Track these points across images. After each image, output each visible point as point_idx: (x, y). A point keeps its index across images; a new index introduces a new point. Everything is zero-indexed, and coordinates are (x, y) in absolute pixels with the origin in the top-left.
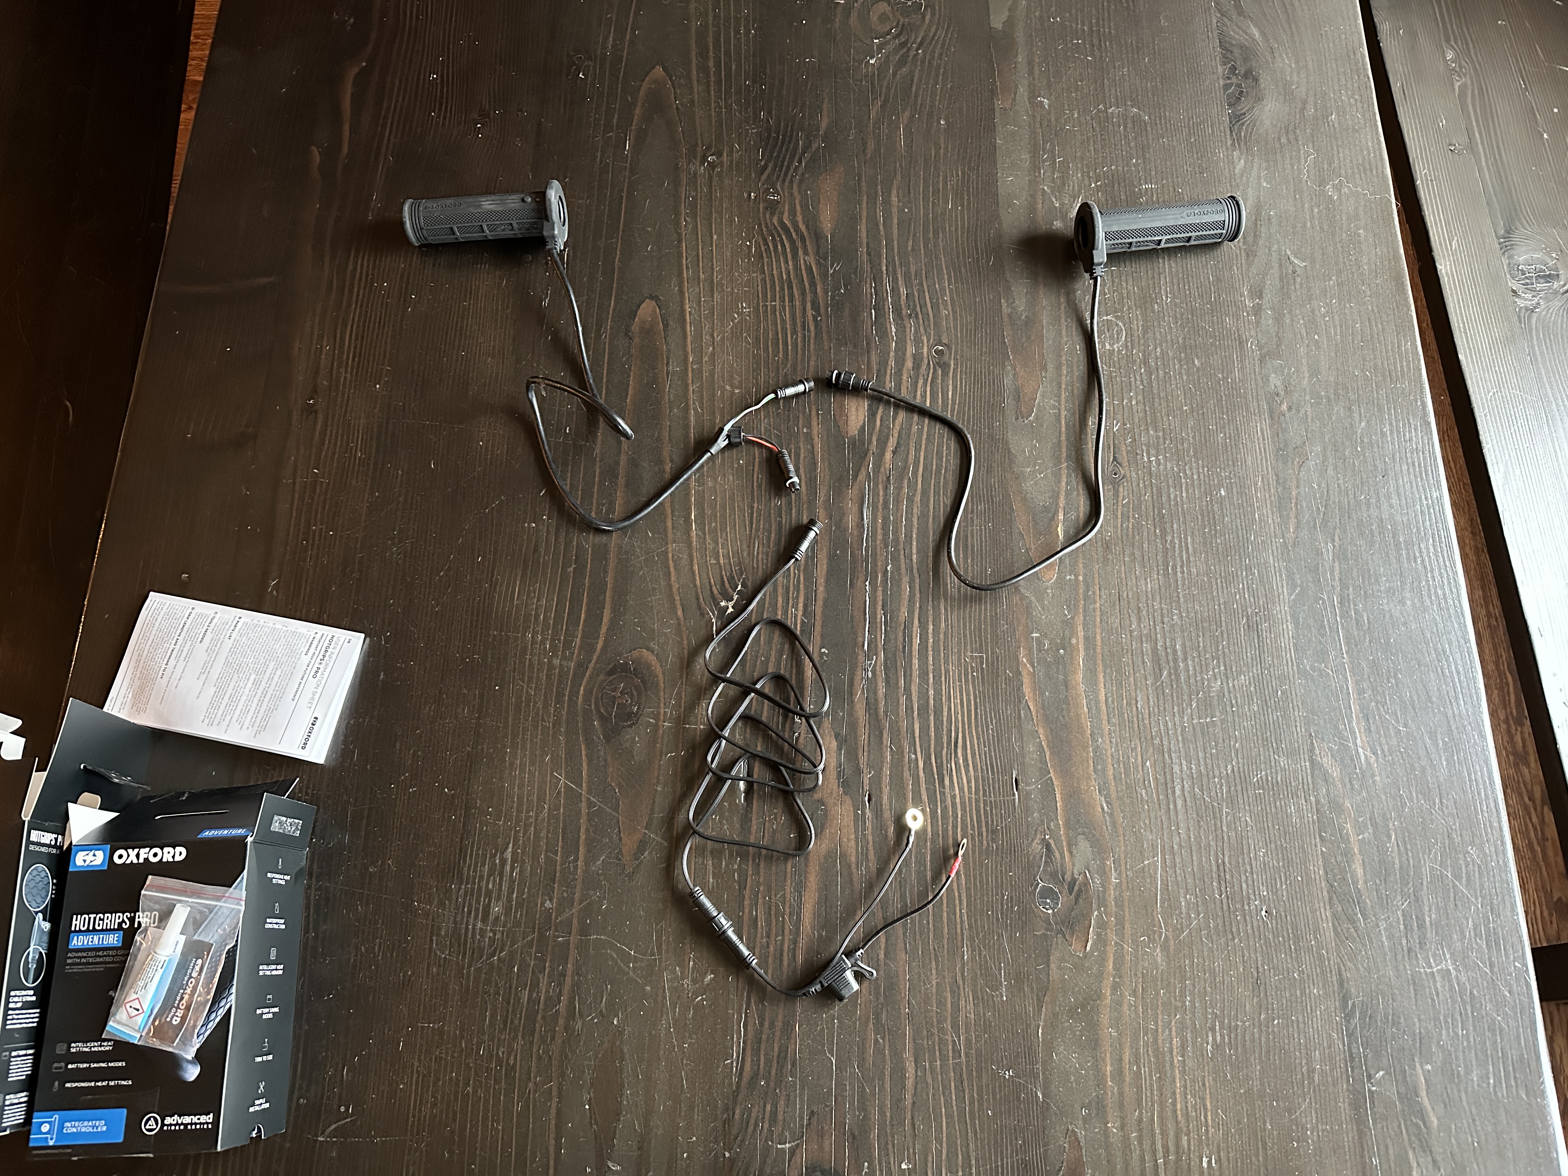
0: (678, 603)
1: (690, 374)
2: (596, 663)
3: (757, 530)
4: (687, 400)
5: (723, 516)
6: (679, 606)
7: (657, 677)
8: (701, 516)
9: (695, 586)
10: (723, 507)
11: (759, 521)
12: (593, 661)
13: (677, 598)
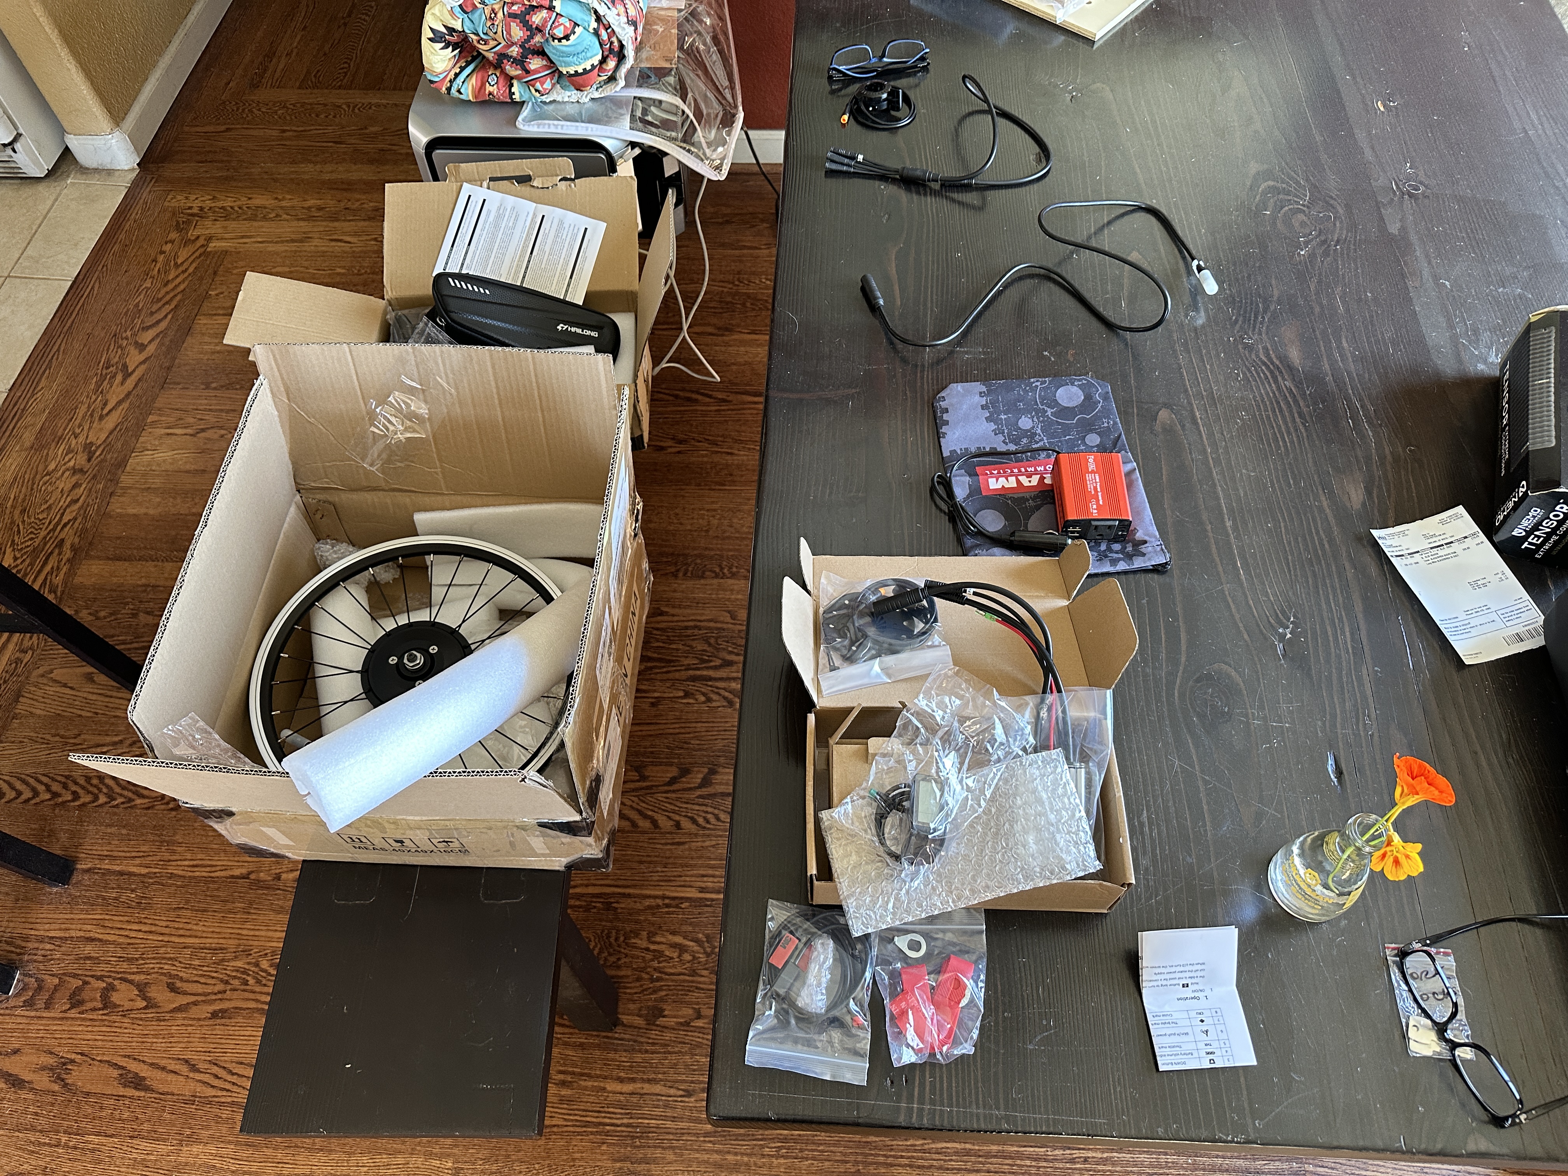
0: (1242, 629)
1: (1211, 461)
2: (1183, 673)
3: (1296, 576)
4: (1213, 480)
5: (1264, 564)
6: (1244, 631)
7: (1238, 685)
8: (1246, 565)
9: (1254, 616)
10: (1262, 558)
11: (1295, 569)
12: (1181, 672)
13: (1241, 625)
